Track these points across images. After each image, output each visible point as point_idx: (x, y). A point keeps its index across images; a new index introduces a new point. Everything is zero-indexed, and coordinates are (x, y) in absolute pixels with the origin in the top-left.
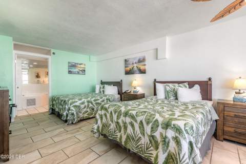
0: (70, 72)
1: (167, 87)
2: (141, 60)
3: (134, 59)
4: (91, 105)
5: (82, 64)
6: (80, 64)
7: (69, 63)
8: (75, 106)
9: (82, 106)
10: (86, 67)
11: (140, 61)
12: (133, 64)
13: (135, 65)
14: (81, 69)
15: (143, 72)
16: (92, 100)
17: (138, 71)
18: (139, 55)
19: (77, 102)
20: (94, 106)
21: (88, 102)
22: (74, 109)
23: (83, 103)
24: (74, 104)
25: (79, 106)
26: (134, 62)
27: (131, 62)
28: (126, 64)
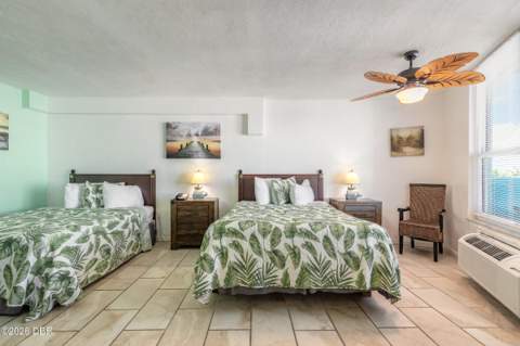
1: (275, 184)
2: (211, 130)
3: (194, 125)
4: (103, 241)
8: (68, 251)
9: (85, 247)
10: (10, 123)
11: (206, 132)
12: (189, 135)
13: (195, 139)
15: (213, 155)
16: (105, 225)
17: (201, 153)
18: (207, 120)
19: (69, 236)
20: (110, 241)
21: (97, 232)
22: (67, 261)
23: (85, 239)
24: (64, 245)
25: (77, 248)
26: (193, 132)
27: (183, 130)
28: (168, 133)
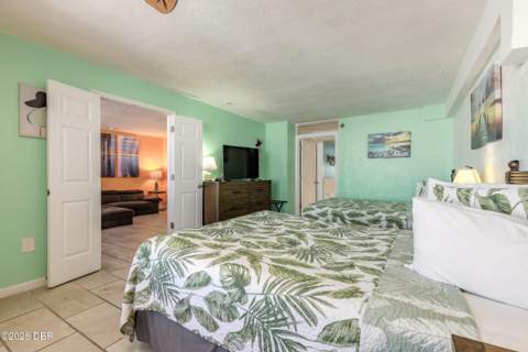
0: (371, 155)
5: (400, 133)
6: (395, 134)
7: (370, 136)
10: (413, 138)
12: (479, 105)
14: (396, 146)
26: (481, 98)
28: (472, 110)
